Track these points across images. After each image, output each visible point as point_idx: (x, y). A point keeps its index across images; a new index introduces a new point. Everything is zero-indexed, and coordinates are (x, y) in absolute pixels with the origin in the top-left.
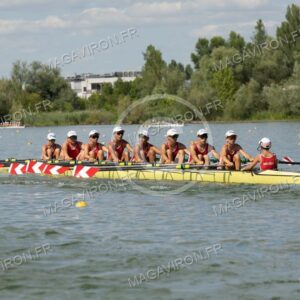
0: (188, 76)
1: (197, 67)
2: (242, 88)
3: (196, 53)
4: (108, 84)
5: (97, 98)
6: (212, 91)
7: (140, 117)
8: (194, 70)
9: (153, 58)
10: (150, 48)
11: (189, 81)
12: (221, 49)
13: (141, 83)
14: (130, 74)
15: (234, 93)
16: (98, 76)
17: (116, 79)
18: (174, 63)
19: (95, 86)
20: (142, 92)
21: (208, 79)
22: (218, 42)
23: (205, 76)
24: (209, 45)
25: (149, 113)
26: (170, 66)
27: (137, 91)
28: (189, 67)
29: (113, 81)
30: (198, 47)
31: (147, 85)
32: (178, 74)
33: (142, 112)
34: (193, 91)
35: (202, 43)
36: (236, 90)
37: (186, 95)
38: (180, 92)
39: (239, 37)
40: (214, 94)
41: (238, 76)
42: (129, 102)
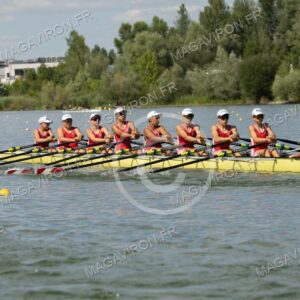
0: (112, 61)
1: (121, 52)
2: (166, 72)
3: (119, 38)
4: (32, 70)
5: (20, 84)
6: (135, 76)
7: (64, 103)
8: (118, 55)
9: (77, 43)
10: (73, 33)
11: (112, 66)
12: (144, 33)
13: (65, 69)
14: (53, 60)
15: (157, 77)
16: (21, 62)
17: (39, 65)
18: (97, 49)
19: (18, 72)
20: (66, 78)
21: (132, 63)
22: (141, 27)
23: (128, 61)
24: (132, 30)
25: (72, 99)
26: (94, 51)
27: (61, 76)
28: (112, 51)
29: (36, 66)
30: (121, 32)
31: (70, 70)
32: (102, 59)
33: (65, 98)
34: (116, 76)
35: (125, 28)
36: (159, 74)
37: (109, 80)
38: (103, 78)
39: (162, 21)
40: (137, 79)
41: (162, 61)
42: (52, 88)
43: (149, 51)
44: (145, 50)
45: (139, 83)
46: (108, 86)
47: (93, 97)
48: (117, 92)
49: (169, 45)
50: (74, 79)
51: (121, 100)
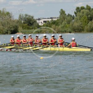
0: (73, 19)
1: (76, 16)
2: (90, 22)
3: (76, 12)
4: (48, 21)
5: (45, 25)
6: (81, 23)
7: (59, 31)
8: (75, 17)
10: (62, 10)
11: (74, 20)
12: (84, 10)
13: (59, 21)
14: (55, 18)
15: (87, 24)
16: (45, 19)
17: (51, 19)
18: (69, 15)
19: (44, 22)
20: (59, 23)
21: (80, 19)
22: (82, 8)
23: (78, 19)
24: (80, 9)
25: (61, 30)
26: (68, 15)
27: (58, 23)
28: (73, 16)
30: (76, 9)
31: (60, 21)
32: (70, 18)
33: (59, 30)
34: (75, 23)
35: (78, 8)
36: (88, 23)
37: (72, 24)
38: (71, 24)
39: (89, 6)
40: (81, 24)
41: (89, 19)
42: (55, 27)
43: (85, 16)
44: (84, 15)
45: (82, 26)
46: (72, 26)
47: (68, 30)
48: (75, 28)
49: (91, 14)
50: (62, 24)
51: (76, 31)
